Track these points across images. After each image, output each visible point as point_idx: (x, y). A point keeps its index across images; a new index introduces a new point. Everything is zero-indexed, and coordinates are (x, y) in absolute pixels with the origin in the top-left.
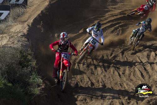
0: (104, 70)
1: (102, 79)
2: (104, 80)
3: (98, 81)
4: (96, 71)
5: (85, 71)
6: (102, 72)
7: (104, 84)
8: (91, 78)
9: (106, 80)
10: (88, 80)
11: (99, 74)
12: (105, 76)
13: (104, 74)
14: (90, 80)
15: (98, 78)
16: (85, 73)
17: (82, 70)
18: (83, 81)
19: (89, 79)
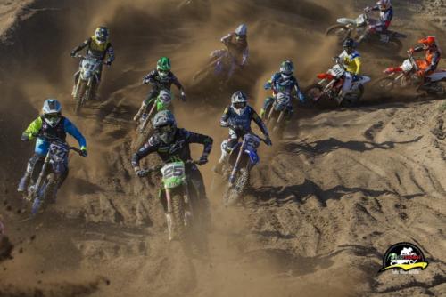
0: (147, 183)
1: (142, 205)
2: (147, 206)
3: (133, 209)
4: (129, 184)
5: (102, 186)
6: (143, 189)
7: (148, 216)
8: (116, 202)
9: (153, 208)
10: (108, 206)
11: (136, 192)
12: (150, 197)
13: (147, 193)
14: (114, 207)
15: (134, 202)
16: (102, 190)
17: (94, 182)
18: (96, 208)
19: (111, 203)
